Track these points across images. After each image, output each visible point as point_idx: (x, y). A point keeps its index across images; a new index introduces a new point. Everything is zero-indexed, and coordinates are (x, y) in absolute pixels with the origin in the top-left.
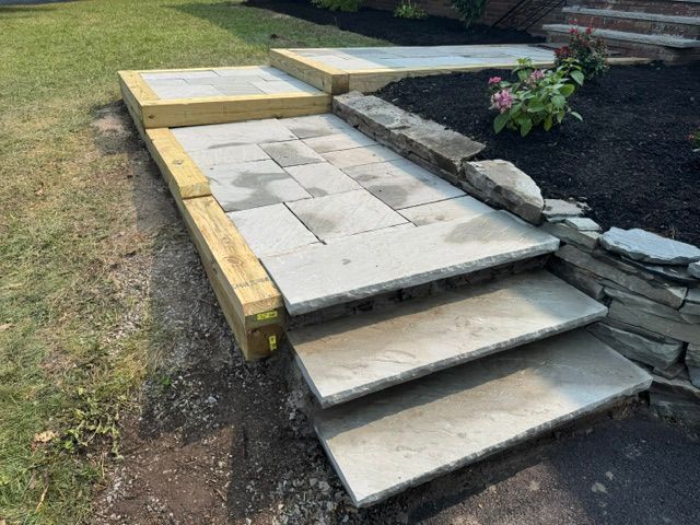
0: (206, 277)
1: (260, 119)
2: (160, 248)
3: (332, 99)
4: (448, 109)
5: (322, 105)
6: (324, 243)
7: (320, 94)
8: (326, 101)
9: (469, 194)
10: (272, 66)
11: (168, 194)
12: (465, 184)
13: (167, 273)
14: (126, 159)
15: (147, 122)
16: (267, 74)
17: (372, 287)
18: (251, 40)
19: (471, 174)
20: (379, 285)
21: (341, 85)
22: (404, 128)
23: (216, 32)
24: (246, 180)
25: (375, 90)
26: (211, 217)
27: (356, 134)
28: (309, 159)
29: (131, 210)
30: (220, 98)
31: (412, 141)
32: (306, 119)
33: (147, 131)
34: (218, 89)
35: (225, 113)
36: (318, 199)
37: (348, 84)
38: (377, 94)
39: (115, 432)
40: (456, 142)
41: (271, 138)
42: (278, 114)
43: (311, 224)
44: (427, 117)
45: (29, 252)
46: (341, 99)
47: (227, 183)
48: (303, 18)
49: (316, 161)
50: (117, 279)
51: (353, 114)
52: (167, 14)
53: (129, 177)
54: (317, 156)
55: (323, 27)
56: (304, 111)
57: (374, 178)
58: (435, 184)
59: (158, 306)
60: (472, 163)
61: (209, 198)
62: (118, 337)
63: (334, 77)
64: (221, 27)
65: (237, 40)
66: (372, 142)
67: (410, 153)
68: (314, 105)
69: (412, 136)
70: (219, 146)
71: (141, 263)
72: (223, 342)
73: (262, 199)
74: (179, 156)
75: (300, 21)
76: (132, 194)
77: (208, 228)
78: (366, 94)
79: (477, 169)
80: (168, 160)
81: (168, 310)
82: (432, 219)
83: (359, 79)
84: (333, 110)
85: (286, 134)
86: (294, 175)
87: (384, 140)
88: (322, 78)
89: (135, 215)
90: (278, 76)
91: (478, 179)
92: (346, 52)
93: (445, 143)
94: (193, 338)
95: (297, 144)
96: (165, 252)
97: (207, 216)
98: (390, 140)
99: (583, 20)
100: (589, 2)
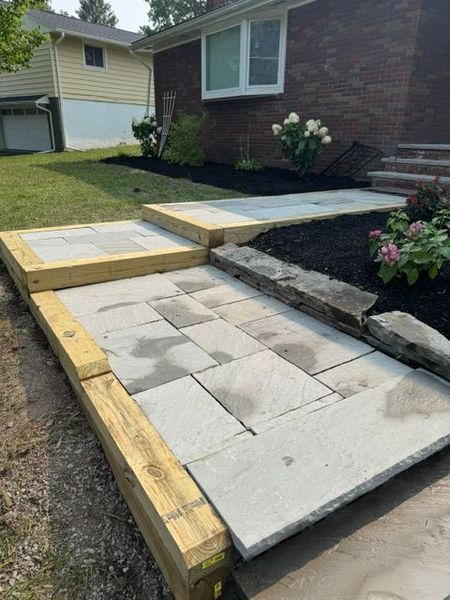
0: (113, 479)
1: (144, 275)
2: (56, 442)
3: (209, 251)
4: (327, 258)
5: (200, 258)
6: (254, 434)
7: (198, 248)
8: (205, 254)
9: (377, 349)
10: (144, 220)
11: (59, 368)
12: (370, 338)
13: (66, 477)
14: (9, 326)
15: (31, 287)
16: (141, 229)
17: (334, 501)
18: (116, 195)
19: (377, 329)
20: (340, 498)
21: (217, 238)
22: (288, 278)
23: (84, 187)
24: (145, 348)
25: (247, 240)
26: (115, 404)
27: (239, 284)
28: (202, 316)
29: (19, 393)
30: (105, 258)
31: (303, 293)
32: (187, 271)
33: (31, 295)
34: (101, 248)
35: (110, 272)
36: (225, 366)
37: (222, 237)
38: (250, 244)
40: (347, 293)
41: (159, 294)
42: (160, 269)
43: (228, 403)
44: (308, 268)
46: (218, 252)
47: (125, 354)
48: (157, 173)
49: (210, 319)
50: (7, 490)
51: (234, 266)
52: (36, 173)
53: (15, 350)
54: (210, 312)
55: (176, 180)
56: (184, 265)
57: (274, 335)
58: (337, 338)
59: (59, 527)
60: (374, 317)
61: (110, 376)
62: (12, 582)
63: (211, 232)
64: (87, 182)
65: (104, 194)
66: (257, 293)
67: (301, 304)
68: (194, 258)
69: (301, 288)
70: (109, 308)
71: (35, 465)
72: (147, 580)
73: (168, 373)
74: (70, 326)
75: (156, 175)
76: (17, 370)
77: (115, 421)
78: (241, 245)
79: (383, 324)
80: (58, 330)
81: (72, 533)
82: (355, 386)
83: (233, 233)
84: (210, 261)
85: (172, 289)
86: (192, 337)
87: (270, 290)
88: (198, 233)
89: (24, 398)
90: (153, 230)
91: (385, 335)
92: (210, 204)
93: (338, 296)
94: (109, 577)
95: (185, 299)
96: (62, 447)
97: (110, 403)
98: (276, 291)
99: (400, 168)
100: (401, 153)
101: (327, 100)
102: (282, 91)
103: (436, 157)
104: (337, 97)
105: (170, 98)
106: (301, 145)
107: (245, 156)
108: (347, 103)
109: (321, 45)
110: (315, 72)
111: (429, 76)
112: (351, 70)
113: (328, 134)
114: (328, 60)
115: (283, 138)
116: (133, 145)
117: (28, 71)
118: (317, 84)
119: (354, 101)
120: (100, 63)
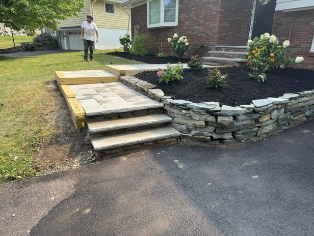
3: (120, 78)
5: (116, 79)
6: (101, 105)
7: (116, 76)
8: (118, 78)
10: (105, 70)
12: (147, 95)
14: (54, 93)
15: (61, 83)
16: (102, 72)
19: (149, 92)
21: (123, 74)
24: (86, 95)
25: (134, 75)
28: (107, 91)
32: (111, 83)
33: (61, 86)
36: (105, 98)
37: (125, 73)
39: (42, 144)
41: (98, 87)
43: (100, 102)
44: (144, 80)
45: (24, 113)
46: (123, 77)
47: (81, 95)
49: (109, 92)
50: (47, 117)
51: (125, 81)
53: (54, 97)
54: (110, 90)
55: (129, 60)
56: (111, 81)
57: (124, 94)
61: (74, 98)
63: (120, 71)
67: (137, 89)
68: (114, 79)
69: (138, 84)
70: (82, 89)
71: (54, 114)
73: (89, 98)
76: (54, 100)
78: (131, 76)
83: (129, 72)
84: (120, 81)
85: (103, 86)
86: (101, 94)
87: (131, 87)
88: (117, 72)
93: (146, 86)
95: (105, 88)
96: (61, 111)
98: (133, 87)
99: (215, 55)
100: (217, 49)
101: (192, 28)
102: (177, 25)
103: (228, 51)
104: (196, 27)
105: (137, 27)
106: (177, 46)
107: (160, 52)
108: (199, 29)
109: (190, 6)
110: (188, 17)
111: (229, 19)
112: (200, 17)
113: (187, 42)
114: (193, 12)
115: (172, 43)
116: (119, 47)
117: (77, 18)
118: (188, 22)
119: (201, 29)
120: (112, 12)
